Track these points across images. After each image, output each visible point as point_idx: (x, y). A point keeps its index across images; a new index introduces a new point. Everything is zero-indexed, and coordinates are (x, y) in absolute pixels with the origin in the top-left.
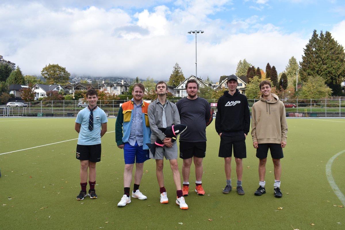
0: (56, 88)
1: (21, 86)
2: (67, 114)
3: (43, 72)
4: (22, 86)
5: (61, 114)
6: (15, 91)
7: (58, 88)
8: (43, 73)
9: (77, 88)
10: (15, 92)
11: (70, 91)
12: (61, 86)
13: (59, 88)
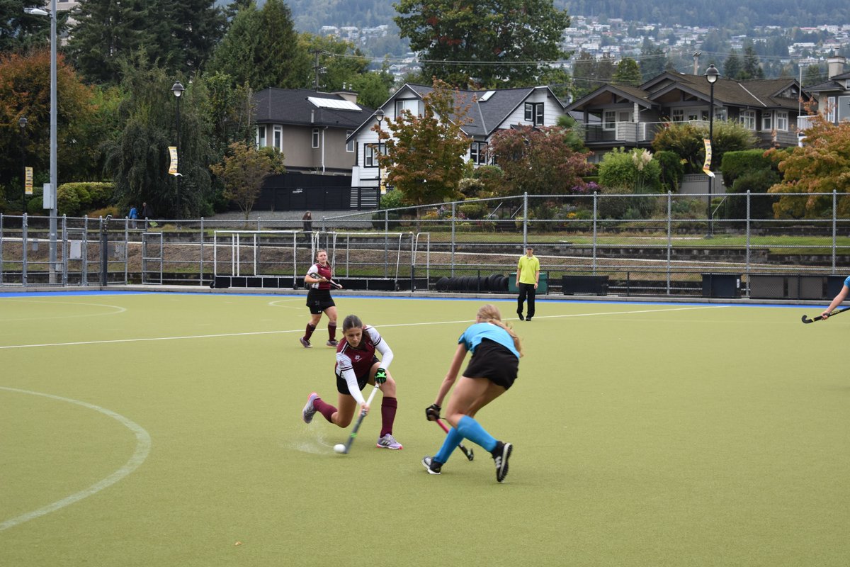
0: (521, 111)
1: (312, 99)
2: (699, 278)
3: (406, 12)
4: (319, 102)
5: (647, 278)
6: (281, 131)
7: (535, 113)
8: (405, 16)
9: (658, 111)
10: (277, 135)
11: (622, 131)
12: (550, 97)
13: (542, 111)
